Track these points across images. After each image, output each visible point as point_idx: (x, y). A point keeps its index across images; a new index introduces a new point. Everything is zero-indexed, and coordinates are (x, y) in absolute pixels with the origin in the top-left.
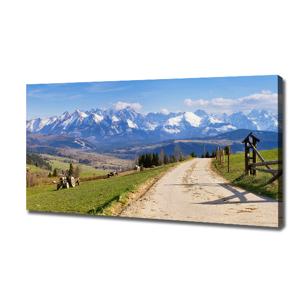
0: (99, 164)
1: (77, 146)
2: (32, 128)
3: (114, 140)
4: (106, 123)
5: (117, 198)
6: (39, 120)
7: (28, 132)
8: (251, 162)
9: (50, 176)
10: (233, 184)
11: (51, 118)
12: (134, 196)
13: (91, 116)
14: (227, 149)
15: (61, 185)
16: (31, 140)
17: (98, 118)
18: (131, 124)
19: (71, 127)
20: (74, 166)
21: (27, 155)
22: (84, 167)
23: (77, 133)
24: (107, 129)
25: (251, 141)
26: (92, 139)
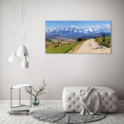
0: (67, 41)
1: (60, 37)
2: (47, 32)
3: (71, 35)
4: (69, 31)
5: (71, 49)
6: (49, 30)
7: (46, 33)
8: (104, 39)
9: (53, 44)
10: (100, 44)
11: (53, 30)
12: (76, 48)
13: (64, 29)
14: (98, 37)
15: (56, 46)
16: (47, 35)
17: (66, 30)
18: (75, 31)
19: (59, 32)
20: (60, 41)
21: (46, 39)
22: (62, 42)
23: (60, 33)
24: (69, 33)
25: (104, 35)
26: (65, 35)
